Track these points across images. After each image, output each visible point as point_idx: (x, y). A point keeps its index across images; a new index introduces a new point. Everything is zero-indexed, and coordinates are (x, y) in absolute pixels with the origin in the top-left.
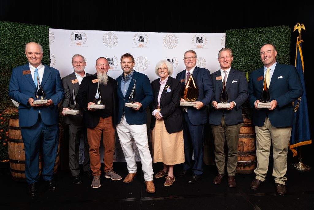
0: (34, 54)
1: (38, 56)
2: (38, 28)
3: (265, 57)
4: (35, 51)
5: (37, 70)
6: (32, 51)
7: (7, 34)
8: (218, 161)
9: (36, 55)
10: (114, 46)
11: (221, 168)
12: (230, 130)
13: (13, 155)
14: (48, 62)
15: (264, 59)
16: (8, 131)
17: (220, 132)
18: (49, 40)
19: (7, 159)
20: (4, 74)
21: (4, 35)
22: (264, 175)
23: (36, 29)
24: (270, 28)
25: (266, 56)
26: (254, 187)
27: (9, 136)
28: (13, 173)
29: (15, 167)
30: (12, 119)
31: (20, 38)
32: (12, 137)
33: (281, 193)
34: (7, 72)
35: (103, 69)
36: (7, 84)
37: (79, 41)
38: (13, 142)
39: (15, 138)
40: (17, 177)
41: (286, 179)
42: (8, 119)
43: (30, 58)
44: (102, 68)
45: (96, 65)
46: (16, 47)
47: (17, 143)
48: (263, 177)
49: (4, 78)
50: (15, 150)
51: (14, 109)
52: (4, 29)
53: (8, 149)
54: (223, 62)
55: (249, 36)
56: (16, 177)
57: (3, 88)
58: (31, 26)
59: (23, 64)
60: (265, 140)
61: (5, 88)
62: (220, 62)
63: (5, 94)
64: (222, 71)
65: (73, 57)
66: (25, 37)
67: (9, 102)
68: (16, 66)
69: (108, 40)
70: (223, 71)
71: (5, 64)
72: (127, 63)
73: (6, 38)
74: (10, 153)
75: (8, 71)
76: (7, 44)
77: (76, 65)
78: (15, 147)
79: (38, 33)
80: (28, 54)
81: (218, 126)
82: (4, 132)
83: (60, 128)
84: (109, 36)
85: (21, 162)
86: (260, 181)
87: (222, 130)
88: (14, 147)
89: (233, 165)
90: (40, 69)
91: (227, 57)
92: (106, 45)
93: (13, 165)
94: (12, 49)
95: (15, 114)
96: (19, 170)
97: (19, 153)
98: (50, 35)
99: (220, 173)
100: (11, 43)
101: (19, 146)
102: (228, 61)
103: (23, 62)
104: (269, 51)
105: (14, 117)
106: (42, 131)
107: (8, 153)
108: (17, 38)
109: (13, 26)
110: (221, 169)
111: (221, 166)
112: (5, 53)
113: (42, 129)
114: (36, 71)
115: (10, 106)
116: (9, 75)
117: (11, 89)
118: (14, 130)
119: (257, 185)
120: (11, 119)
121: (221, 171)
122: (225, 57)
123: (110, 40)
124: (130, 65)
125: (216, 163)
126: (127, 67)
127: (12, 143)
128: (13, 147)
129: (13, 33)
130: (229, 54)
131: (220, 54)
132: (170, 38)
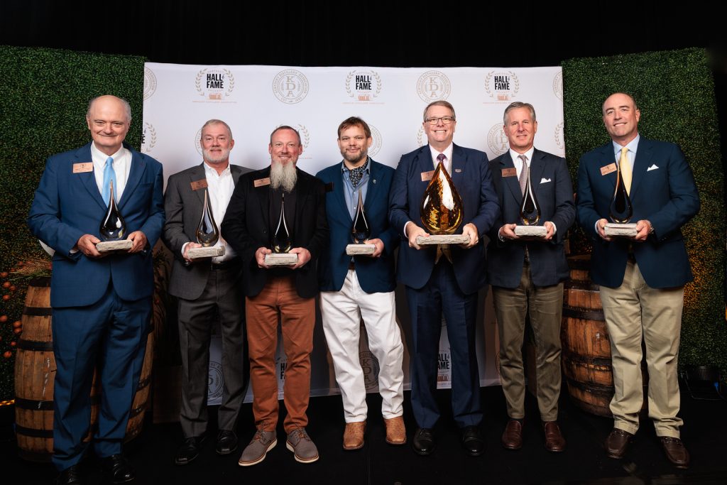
0: (108, 124)
1: (117, 129)
2: (118, 63)
3: (616, 119)
4: (113, 118)
5: (112, 161)
6: (104, 117)
7: (41, 77)
8: (509, 382)
9: (113, 125)
10: (299, 99)
11: (516, 403)
12: (543, 298)
13: (28, 385)
14: (137, 140)
15: (614, 126)
16: (20, 319)
17: (517, 307)
18: (142, 90)
19: (9, 399)
20: (23, 173)
21: (35, 79)
22: (634, 415)
23: (113, 64)
24: (664, 55)
25: (617, 117)
26: (615, 452)
27: (21, 332)
28: (21, 437)
29: (29, 421)
30: (34, 288)
31: (73, 85)
32: (29, 336)
33: (680, 462)
34: (33, 166)
35: (287, 153)
36: (28, 198)
37: (216, 91)
38: (30, 349)
39: (38, 340)
40: (32, 449)
41: (681, 423)
42: (23, 288)
43: (98, 133)
44: (285, 151)
45: (271, 144)
46: (61, 107)
47: (42, 353)
48: (633, 422)
49: (23, 182)
50: (35, 373)
51: (42, 261)
52: (36, 65)
53: (16, 369)
54: (517, 134)
55: (618, 73)
56: (30, 448)
57: (19, 206)
58: (102, 57)
59: (76, 146)
60: (629, 324)
61: (24, 207)
62: (508, 133)
63: (20, 222)
64: (514, 155)
65: (205, 126)
66: (85, 83)
67: (30, 242)
68: (58, 151)
69: (285, 86)
70: (518, 154)
71: (30, 149)
72: (352, 139)
73: (37, 87)
74: (18, 380)
75: (36, 165)
76: (41, 99)
77: (209, 144)
78: (36, 363)
79: (117, 73)
80: (94, 124)
81: (513, 290)
82: (10, 322)
83: (156, 308)
84: (288, 77)
85: (47, 406)
86: (626, 433)
87: (520, 302)
88: (32, 363)
89: (551, 389)
90: (117, 158)
91: (524, 122)
92: (280, 97)
93: (24, 414)
94: (50, 111)
95: (44, 274)
96: (39, 427)
97: (44, 379)
98: (146, 77)
99: (516, 416)
100: (49, 97)
101: (45, 360)
102: (526, 133)
103: (75, 141)
104: (625, 108)
105: (40, 282)
106: (111, 315)
107: (13, 382)
108: (66, 85)
109: (59, 59)
110: (517, 406)
111: (516, 398)
112: (32, 123)
113: (111, 309)
114: (109, 163)
115: (31, 254)
116: (38, 174)
117: (37, 210)
118: (37, 318)
119: (622, 445)
120: (31, 287)
121: (516, 411)
122: (520, 123)
123: (291, 86)
124: (360, 143)
125: (504, 390)
126: (353, 148)
127: (27, 352)
128: (29, 363)
129: (58, 74)
130: (529, 116)
131: (507, 115)
132: (431, 81)
